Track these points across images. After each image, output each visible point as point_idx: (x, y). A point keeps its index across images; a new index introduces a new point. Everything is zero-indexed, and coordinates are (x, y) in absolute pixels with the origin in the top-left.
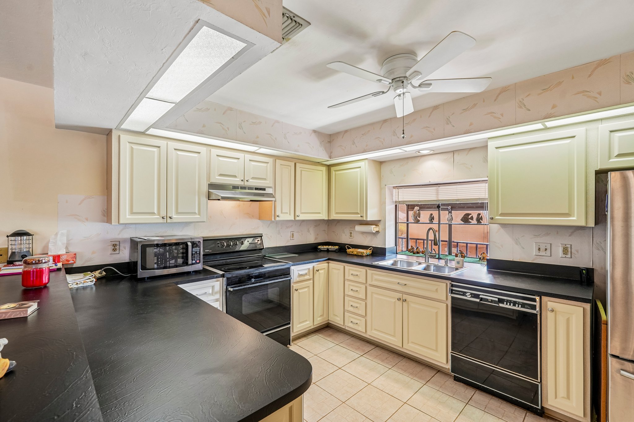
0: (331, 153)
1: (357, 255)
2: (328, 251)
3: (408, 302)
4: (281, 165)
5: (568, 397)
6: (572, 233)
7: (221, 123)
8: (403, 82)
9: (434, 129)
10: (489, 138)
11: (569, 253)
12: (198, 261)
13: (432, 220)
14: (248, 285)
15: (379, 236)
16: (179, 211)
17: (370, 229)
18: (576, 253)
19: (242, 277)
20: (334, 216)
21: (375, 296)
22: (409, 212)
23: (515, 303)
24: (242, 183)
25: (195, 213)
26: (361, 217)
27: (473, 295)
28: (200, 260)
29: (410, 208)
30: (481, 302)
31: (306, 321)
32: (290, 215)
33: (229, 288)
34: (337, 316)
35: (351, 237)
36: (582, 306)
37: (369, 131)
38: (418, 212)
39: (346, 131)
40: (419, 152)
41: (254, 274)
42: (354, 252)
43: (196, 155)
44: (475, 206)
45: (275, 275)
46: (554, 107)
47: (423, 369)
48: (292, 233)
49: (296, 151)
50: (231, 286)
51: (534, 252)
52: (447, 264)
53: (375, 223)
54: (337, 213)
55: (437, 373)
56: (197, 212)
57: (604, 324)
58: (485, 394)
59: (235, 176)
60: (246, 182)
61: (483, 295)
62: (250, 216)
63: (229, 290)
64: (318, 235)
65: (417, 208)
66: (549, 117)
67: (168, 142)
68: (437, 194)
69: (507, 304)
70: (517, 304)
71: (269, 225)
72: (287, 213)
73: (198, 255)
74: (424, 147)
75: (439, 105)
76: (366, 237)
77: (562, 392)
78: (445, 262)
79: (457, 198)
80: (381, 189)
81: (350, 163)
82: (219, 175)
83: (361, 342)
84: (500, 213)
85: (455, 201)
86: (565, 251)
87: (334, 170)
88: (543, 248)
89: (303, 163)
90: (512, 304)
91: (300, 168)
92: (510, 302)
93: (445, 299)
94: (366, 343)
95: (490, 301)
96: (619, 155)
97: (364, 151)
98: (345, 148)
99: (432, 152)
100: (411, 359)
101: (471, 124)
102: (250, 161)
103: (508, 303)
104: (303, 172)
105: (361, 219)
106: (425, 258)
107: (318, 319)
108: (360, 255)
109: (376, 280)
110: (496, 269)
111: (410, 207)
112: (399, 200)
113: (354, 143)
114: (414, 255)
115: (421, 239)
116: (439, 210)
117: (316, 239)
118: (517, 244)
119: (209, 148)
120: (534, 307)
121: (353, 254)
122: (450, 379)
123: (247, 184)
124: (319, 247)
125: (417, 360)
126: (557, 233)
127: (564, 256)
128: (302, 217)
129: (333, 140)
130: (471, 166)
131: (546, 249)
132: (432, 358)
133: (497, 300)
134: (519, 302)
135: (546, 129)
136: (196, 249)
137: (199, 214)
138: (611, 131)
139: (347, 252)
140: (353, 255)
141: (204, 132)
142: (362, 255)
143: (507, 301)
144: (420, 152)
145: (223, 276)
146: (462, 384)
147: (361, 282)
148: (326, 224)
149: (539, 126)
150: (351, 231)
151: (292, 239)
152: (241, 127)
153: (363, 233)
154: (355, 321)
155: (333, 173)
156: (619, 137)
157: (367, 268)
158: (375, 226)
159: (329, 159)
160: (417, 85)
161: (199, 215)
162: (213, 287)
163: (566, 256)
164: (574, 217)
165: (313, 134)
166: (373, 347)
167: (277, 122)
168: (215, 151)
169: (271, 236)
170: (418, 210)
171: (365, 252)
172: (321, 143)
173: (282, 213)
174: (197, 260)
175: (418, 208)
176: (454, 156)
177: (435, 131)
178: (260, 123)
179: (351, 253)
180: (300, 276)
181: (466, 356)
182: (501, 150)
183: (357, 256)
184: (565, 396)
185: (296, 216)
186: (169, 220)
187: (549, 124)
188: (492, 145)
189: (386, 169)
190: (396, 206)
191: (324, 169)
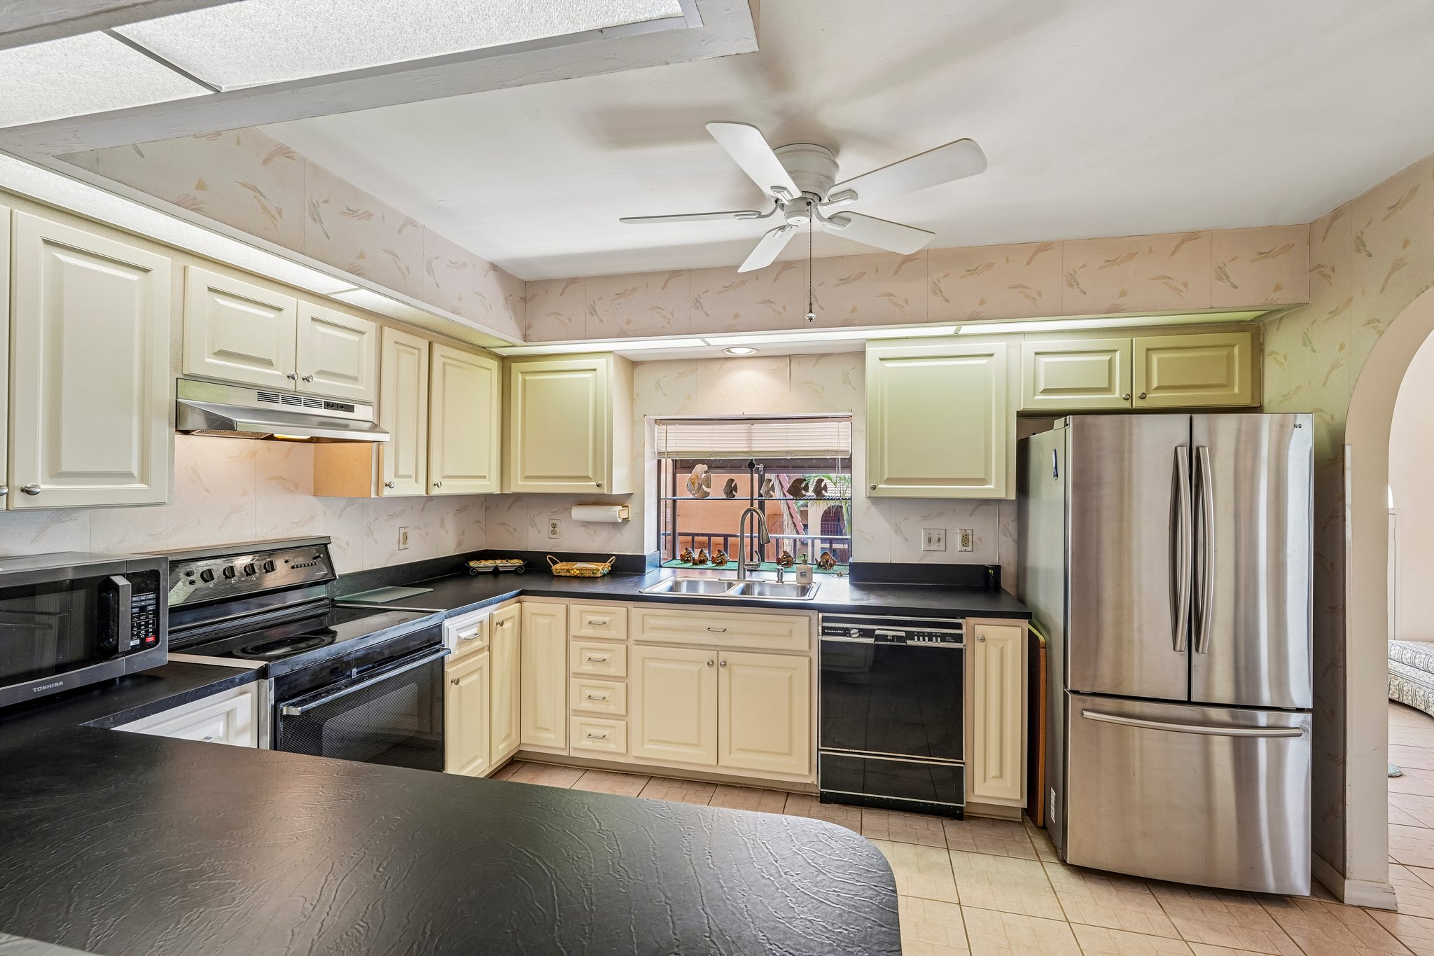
0: (529, 327)
1: (579, 577)
2: (496, 572)
3: (730, 665)
4: (396, 342)
5: (1001, 775)
6: (974, 510)
7: (255, 189)
8: (809, 204)
9: (785, 308)
10: (868, 340)
11: (970, 543)
12: (150, 639)
13: (731, 492)
14: (339, 689)
15: (628, 532)
16: (65, 467)
17: (610, 513)
18: (979, 543)
19: (322, 669)
20: (519, 485)
21: (651, 664)
22: (677, 475)
23: (930, 636)
24: (290, 385)
25: (128, 476)
26: (598, 486)
27: (861, 633)
28: (156, 633)
29: (678, 466)
30: (876, 643)
31: (475, 759)
32: (417, 481)
33: (285, 708)
34: (547, 729)
35: (554, 536)
36: (1020, 624)
37: (634, 289)
38: (704, 475)
39: (572, 281)
40: (729, 351)
41: (353, 656)
42: (573, 569)
43: (133, 276)
44: (822, 465)
45: (407, 648)
46: (982, 302)
47: (761, 799)
48: (402, 531)
49: (454, 311)
50: (290, 702)
51: (923, 545)
52: (781, 580)
53: (622, 500)
54: (527, 477)
55: (787, 799)
56: (135, 469)
57: (1042, 648)
58: (875, 811)
59: (269, 363)
60: (300, 383)
61: (880, 630)
62: (289, 484)
63: (285, 713)
64: (463, 533)
65: (700, 468)
66: (974, 317)
67: (15, 211)
68: (750, 439)
69: (919, 640)
70: (934, 636)
71: (343, 511)
72: (410, 477)
73: (150, 616)
74: (741, 343)
75: (795, 262)
76: (595, 533)
77: (993, 769)
78: (778, 576)
79: (787, 449)
80: (634, 423)
81: (566, 357)
82: (214, 354)
83: (611, 777)
84: (886, 478)
85: (785, 454)
86: (965, 540)
87: (522, 370)
88: (934, 539)
89: (449, 346)
90: (926, 638)
91: (442, 356)
92: (923, 635)
93: (806, 647)
94: (622, 777)
95: (891, 638)
96: (1046, 391)
97: (622, 334)
98: (570, 320)
99: (754, 353)
100: (730, 786)
101: (854, 310)
102: (314, 323)
103: (921, 638)
104: (448, 367)
105: (597, 491)
106: (736, 572)
107: (501, 747)
108: (587, 575)
109: (653, 628)
110: (864, 581)
111: (683, 465)
112: (669, 450)
113: (593, 312)
114: (694, 567)
115: (703, 535)
116: (752, 471)
117: (459, 544)
118: (897, 533)
119: (183, 260)
120: (959, 638)
121: (568, 574)
122: (813, 804)
123: (302, 387)
124: (472, 564)
125: (741, 784)
126: (955, 511)
127: (963, 549)
128: (449, 488)
129: (535, 296)
130: (823, 388)
131: (939, 540)
132: (779, 771)
133: (903, 634)
134: (936, 633)
135: (956, 336)
136: (143, 598)
137: (144, 478)
138: (1036, 354)
139: (555, 571)
140: (570, 577)
141: (201, 206)
142: (592, 575)
143: (919, 634)
144: (731, 350)
145: (263, 674)
146: (836, 806)
147: (615, 637)
148: (482, 506)
149: (949, 330)
150: (555, 522)
151: (402, 546)
152: (316, 217)
153: (587, 524)
154: (600, 732)
155: (517, 378)
156: (1046, 363)
157: (630, 604)
158: (620, 508)
159: (519, 341)
160: (826, 217)
161: (142, 482)
162: (229, 715)
163: (966, 548)
164: (991, 485)
165: (491, 274)
166: (644, 782)
167: (411, 222)
168: (200, 275)
169: (347, 544)
170: (705, 472)
171: (600, 569)
172: (506, 299)
173: (397, 476)
174: (147, 635)
175: (705, 467)
176: (792, 366)
177: (785, 311)
178: (368, 215)
179: (563, 574)
180: (462, 643)
181: (848, 750)
182: (889, 364)
183: (581, 578)
184: (998, 774)
185: (431, 485)
186: (19, 501)
187: (967, 329)
188: (873, 352)
189: (646, 379)
190: (659, 461)
191: (494, 365)
